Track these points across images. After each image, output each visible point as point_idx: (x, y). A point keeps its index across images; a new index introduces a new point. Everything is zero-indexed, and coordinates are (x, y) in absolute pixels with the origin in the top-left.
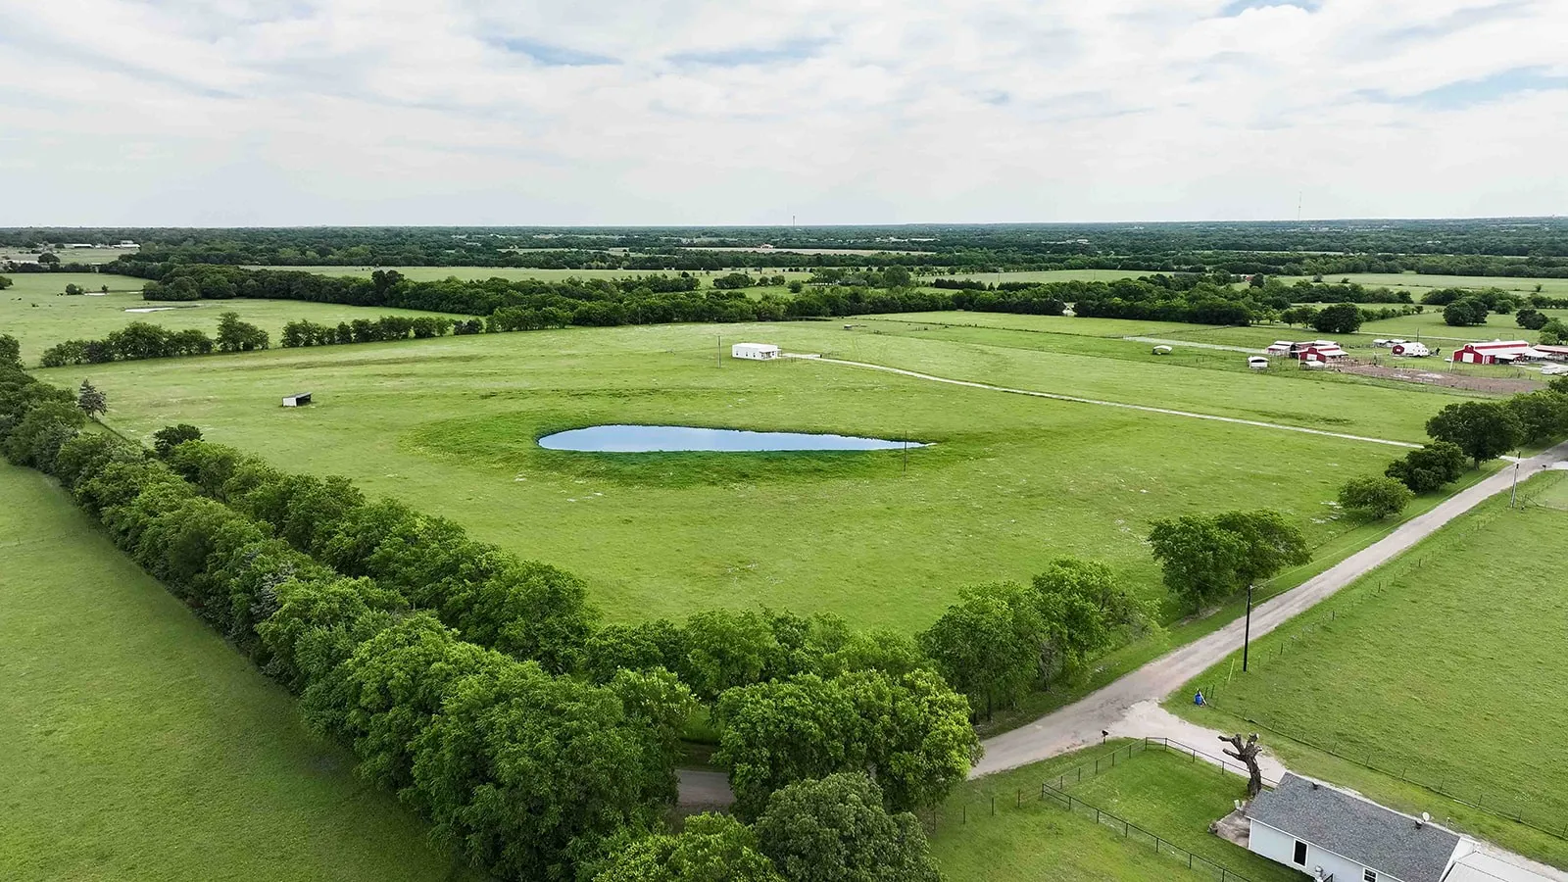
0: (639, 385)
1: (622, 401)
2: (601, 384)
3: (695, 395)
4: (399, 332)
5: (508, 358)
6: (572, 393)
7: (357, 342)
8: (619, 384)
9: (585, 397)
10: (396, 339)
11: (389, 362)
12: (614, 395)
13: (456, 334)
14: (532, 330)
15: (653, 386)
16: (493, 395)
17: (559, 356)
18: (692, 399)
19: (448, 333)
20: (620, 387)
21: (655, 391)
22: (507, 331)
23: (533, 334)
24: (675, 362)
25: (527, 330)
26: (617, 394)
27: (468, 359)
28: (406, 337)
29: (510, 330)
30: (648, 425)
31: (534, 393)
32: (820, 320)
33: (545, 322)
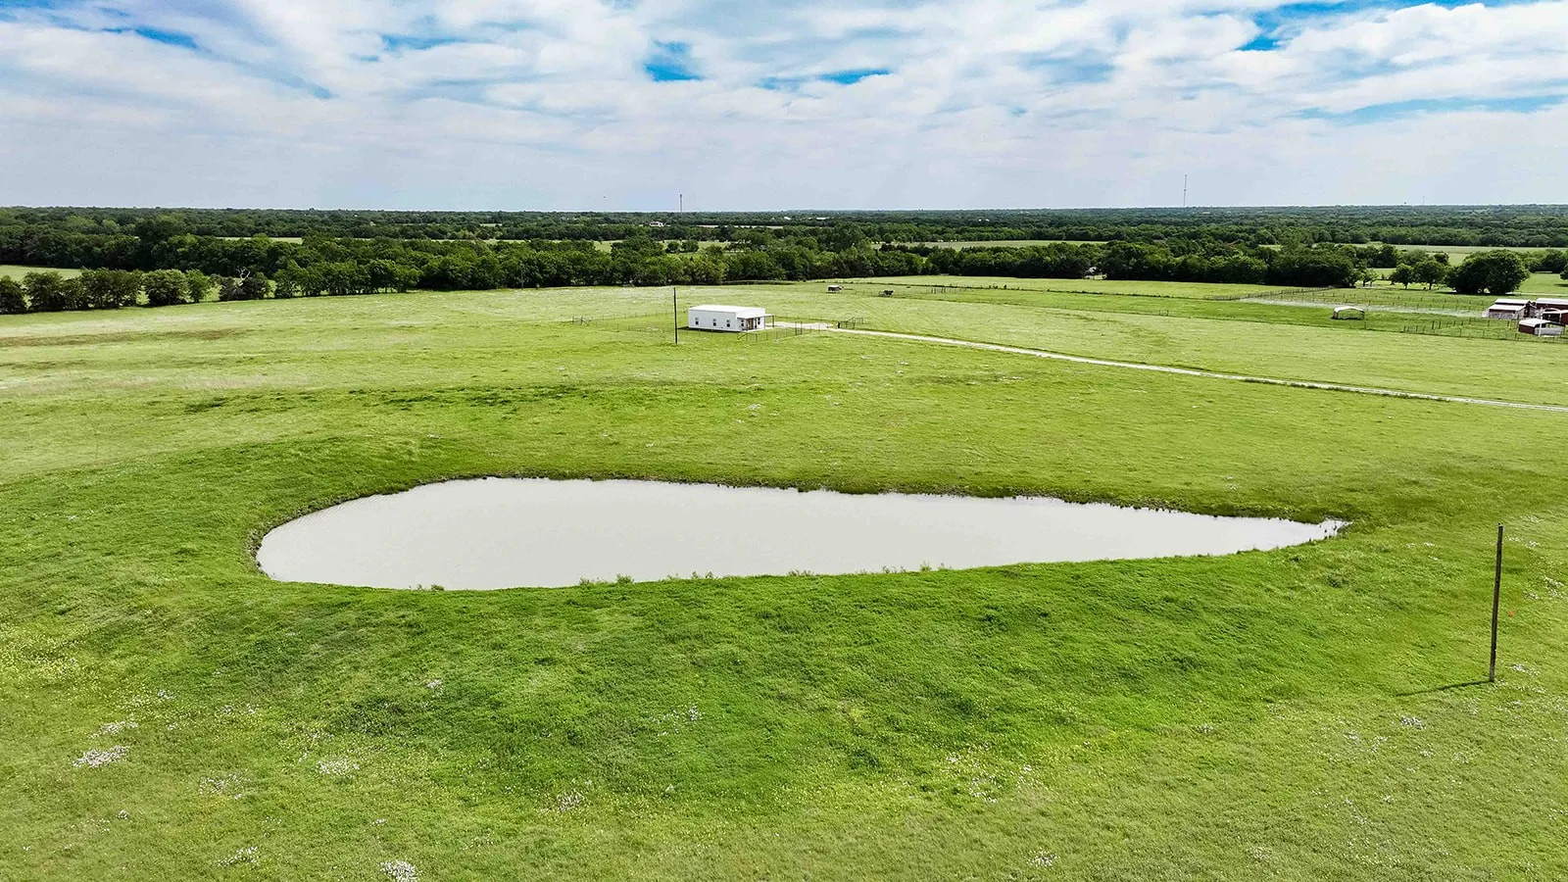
0: (532, 377)
1: (499, 412)
2: (455, 377)
3: (651, 397)
4: (118, 295)
5: (294, 332)
6: (391, 397)
7: (35, 310)
8: (491, 376)
9: (417, 405)
10: (114, 306)
11: (60, 342)
12: (482, 401)
13: (223, 299)
14: (354, 294)
15: (559, 380)
16: (218, 403)
17: (384, 330)
18: (650, 407)
19: (208, 298)
20: (493, 383)
21: (564, 390)
22: (312, 295)
23: (354, 299)
24: (591, 337)
25: (344, 293)
26: (486, 398)
27: (213, 336)
28: (132, 303)
29: (315, 294)
30: (563, 477)
31: (308, 397)
32: (776, 284)
33: (375, 282)
